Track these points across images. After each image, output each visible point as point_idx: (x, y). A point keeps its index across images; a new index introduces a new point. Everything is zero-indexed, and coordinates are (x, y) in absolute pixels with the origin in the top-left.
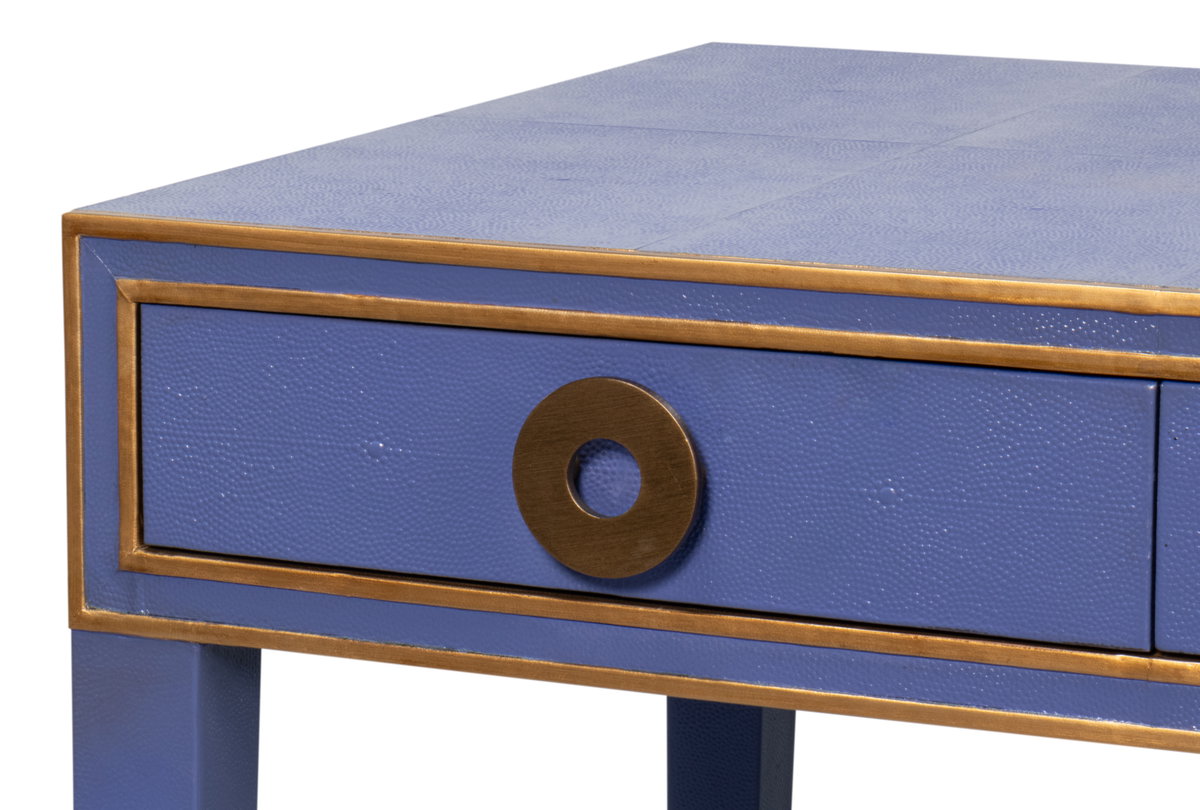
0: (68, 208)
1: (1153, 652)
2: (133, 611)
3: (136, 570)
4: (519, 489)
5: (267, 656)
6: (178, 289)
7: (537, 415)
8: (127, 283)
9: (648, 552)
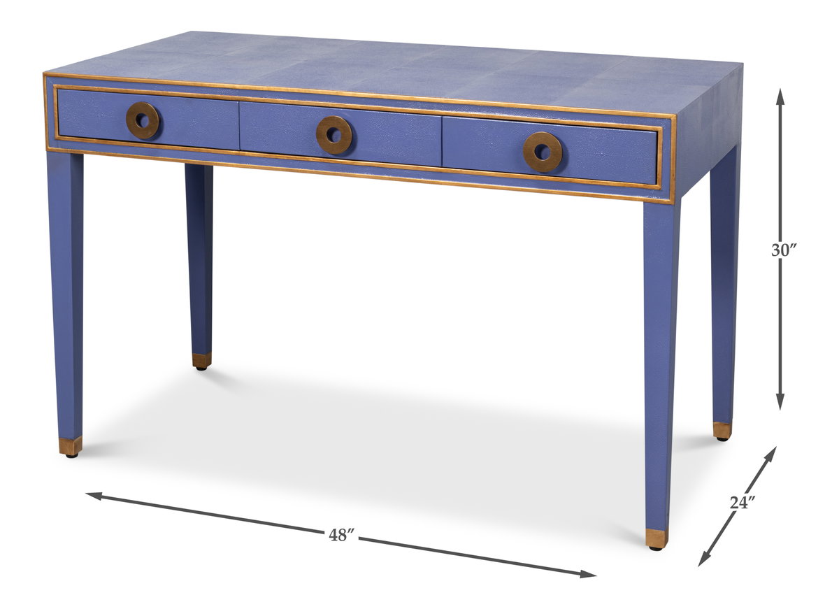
0: (44, 71)
1: (240, 150)
2: (58, 147)
3: (58, 140)
4: (127, 123)
5: (85, 155)
6: (64, 86)
7: (131, 108)
8: (55, 85)
9: (151, 134)
